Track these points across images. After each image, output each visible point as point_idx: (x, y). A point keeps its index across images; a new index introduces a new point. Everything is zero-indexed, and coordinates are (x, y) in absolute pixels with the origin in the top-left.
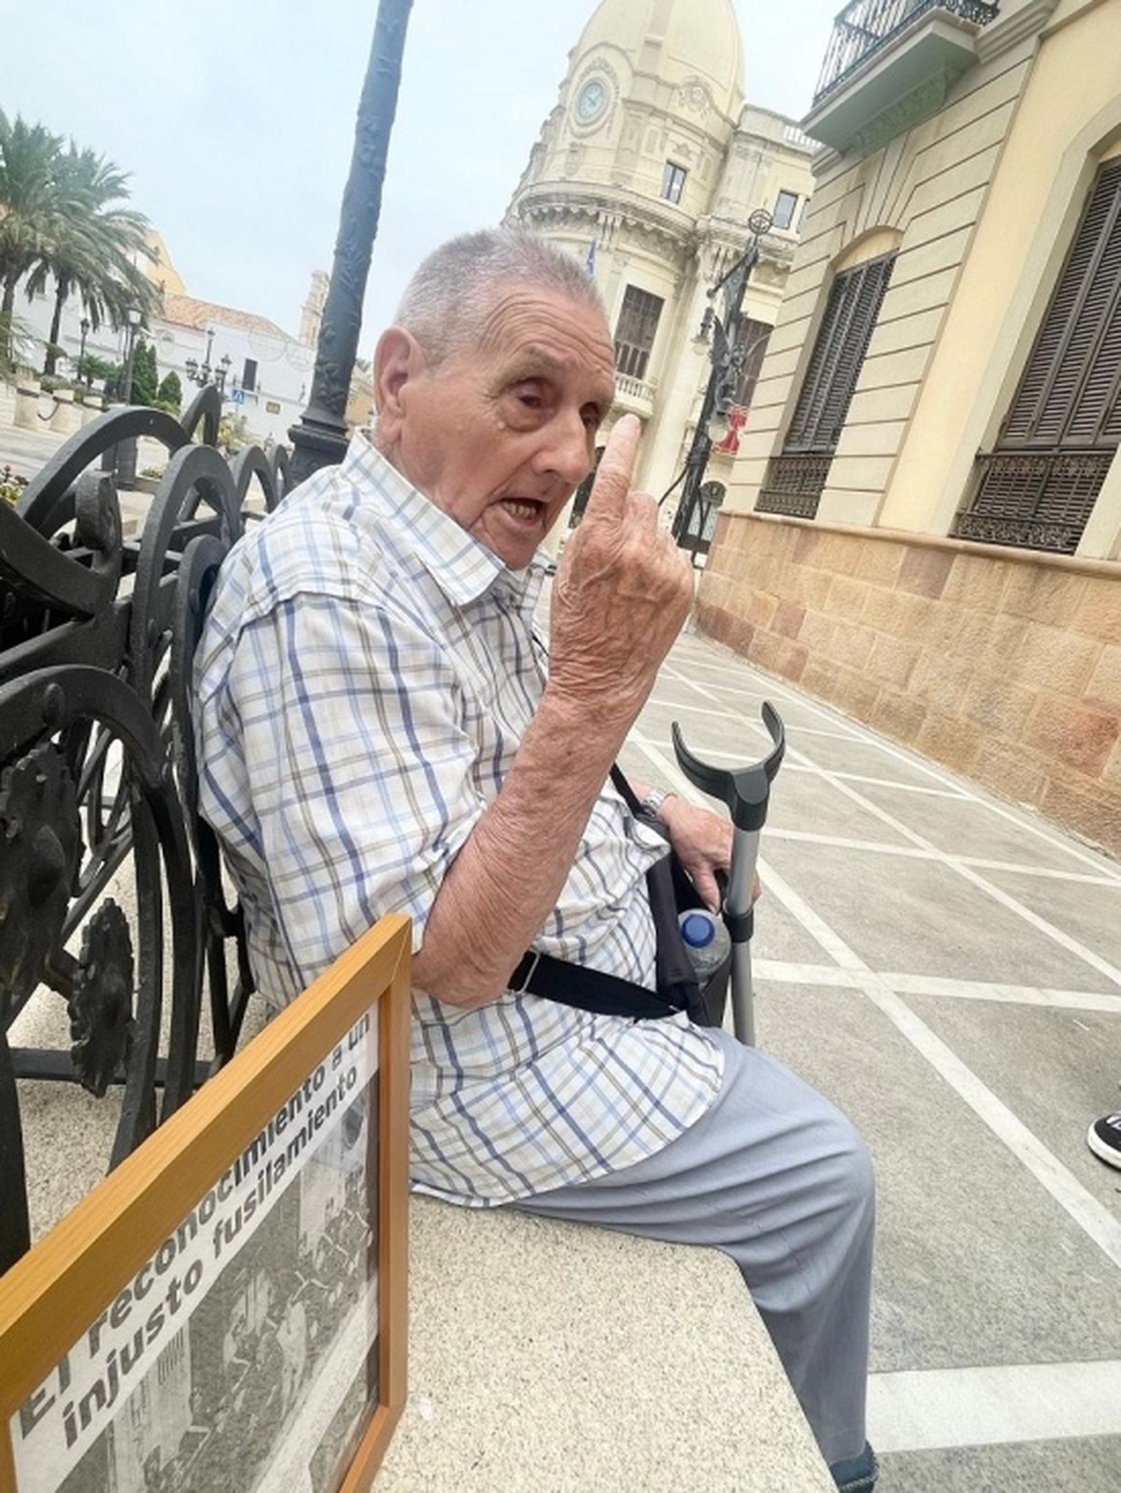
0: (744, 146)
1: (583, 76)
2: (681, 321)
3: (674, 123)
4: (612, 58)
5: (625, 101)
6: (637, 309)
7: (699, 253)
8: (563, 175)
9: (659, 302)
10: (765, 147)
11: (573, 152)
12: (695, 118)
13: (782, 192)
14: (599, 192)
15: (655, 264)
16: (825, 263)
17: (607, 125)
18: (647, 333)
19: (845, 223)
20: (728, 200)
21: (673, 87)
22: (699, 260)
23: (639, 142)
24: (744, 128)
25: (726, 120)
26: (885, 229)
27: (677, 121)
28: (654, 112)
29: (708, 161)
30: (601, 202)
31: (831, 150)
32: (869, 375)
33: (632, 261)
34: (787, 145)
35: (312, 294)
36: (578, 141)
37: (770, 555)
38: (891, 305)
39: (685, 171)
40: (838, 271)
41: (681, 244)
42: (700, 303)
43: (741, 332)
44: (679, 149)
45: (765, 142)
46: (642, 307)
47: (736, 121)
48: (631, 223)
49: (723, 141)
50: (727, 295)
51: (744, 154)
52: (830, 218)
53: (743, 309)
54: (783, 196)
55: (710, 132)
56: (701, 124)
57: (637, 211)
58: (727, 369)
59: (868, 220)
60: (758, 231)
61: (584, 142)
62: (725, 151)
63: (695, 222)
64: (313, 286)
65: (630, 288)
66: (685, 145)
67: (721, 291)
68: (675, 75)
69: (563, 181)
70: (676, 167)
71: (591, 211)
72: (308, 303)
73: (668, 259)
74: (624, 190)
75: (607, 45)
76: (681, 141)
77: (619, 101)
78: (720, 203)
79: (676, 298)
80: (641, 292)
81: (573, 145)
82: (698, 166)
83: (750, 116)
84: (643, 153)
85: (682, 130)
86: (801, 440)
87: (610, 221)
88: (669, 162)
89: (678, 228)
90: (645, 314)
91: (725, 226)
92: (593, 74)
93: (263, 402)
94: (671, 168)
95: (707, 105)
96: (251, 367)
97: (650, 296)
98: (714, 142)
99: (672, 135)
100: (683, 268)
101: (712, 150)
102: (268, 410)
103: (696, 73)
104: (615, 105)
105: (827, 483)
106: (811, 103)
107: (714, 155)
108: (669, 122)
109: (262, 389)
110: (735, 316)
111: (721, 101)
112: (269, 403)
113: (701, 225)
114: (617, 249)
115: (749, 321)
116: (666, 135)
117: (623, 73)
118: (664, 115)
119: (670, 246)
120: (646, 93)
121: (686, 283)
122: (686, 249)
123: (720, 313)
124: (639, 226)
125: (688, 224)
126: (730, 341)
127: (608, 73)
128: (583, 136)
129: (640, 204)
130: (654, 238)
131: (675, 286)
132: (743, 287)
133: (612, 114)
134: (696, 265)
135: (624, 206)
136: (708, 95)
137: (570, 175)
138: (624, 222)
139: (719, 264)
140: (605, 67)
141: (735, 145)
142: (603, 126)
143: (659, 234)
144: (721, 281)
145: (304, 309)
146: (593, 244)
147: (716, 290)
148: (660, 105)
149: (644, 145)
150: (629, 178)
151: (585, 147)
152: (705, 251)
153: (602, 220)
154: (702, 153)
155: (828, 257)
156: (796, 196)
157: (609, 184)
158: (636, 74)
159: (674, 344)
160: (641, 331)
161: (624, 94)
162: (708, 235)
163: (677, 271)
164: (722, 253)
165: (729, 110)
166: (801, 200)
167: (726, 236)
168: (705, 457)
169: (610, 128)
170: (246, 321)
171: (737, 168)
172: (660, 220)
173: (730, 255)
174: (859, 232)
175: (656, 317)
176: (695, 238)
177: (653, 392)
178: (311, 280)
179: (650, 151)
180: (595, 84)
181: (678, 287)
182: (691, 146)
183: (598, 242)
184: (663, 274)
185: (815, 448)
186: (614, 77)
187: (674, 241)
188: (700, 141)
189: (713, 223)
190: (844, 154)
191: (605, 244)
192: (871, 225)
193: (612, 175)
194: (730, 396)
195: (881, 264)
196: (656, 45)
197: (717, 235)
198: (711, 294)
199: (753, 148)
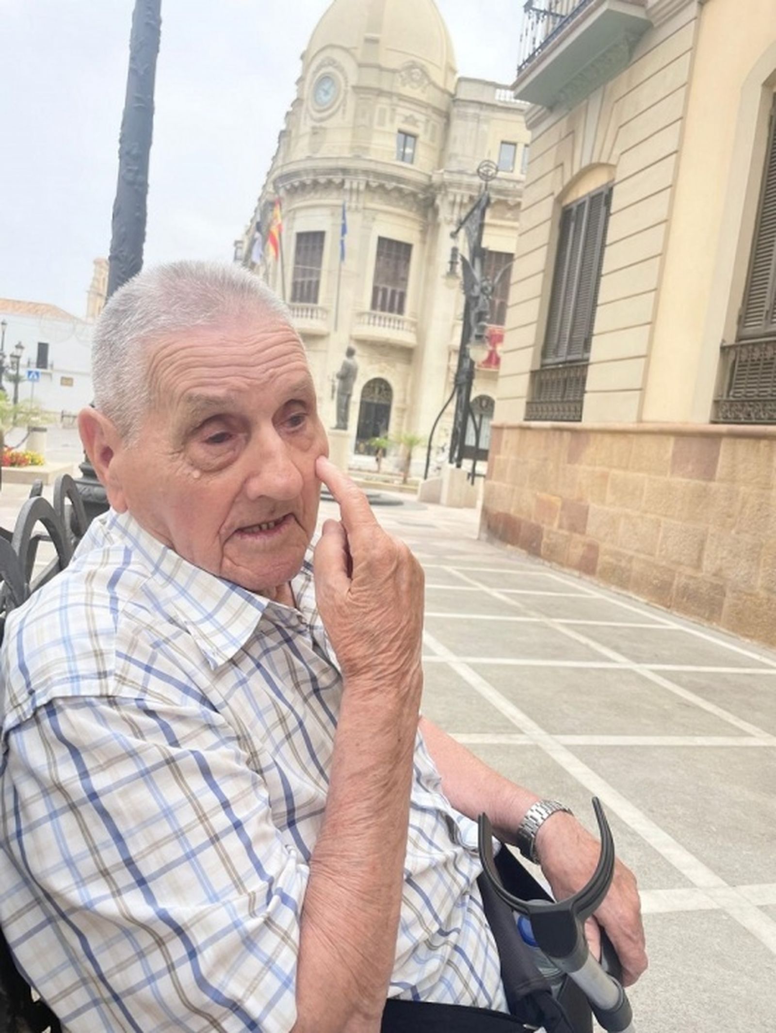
0: (462, 110)
1: (315, 73)
2: (430, 260)
3: (400, 99)
4: (338, 56)
5: (354, 88)
6: (389, 256)
7: (438, 202)
8: (309, 154)
9: (408, 247)
10: (481, 109)
11: (315, 133)
12: (416, 93)
13: (503, 142)
14: (341, 164)
15: (399, 215)
16: (551, 199)
17: (342, 108)
18: (402, 275)
19: (562, 165)
20: (456, 155)
21: (394, 71)
22: (438, 206)
23: (371, 120)
24: (461, 96)
25: (444, 91)
26: (600, 165)
27: (402, 98)
28: (380, 93)
29: (434, 127)
30: (345, 171)
31: (539, 107)
32: (607, 289)
33: (380, 217)
34: (500, 104)
35: (95, 279)
36: (318, 125)
38: (616, 228)
39: (415, 136)
40: (565, 203)
41: (421, 196)
42: (445, 244)
43: (486, 263)
44: (407, 119)
45: (480, 103)
46: (394, 253)
47: (452, 91)
48: (374, 184)
49: (444, 108)
50: (469, 234)
51: (464, 117)
52: (549, 162)
53: (484, 245)
54: (504, 146)
55: (430, 102)
56: (423, 97)
57: (377, 175)
58: (478, 298)
59: (582, 159)
60: (486, 177)
61: (323, 124)
62: (447, 117)
63: (430, 177)
64: (95, 271)
65: (381, 239)
66: (411, 116)
67: (462, 232)
68: (394, 61)
69: (309, 158)
70: (406, 134)
71: (337, 180)
72: (92, 286)
73: (410, 210)
74: (365, 160)
75: (332, 46)
76: (408, 113)
77: (349, 88)
78: (450, 158)
79: (423, 242)
80: (391, 242)
81: (314, 128)
82: (426, 131)
83: (464, 85)
84: (376, 127)
85: (408, 105)
86: (556, 353)
87: (355, 186)
88: (400, 132)
89: (416, 184)
90: (397, 258)
91: (456, 178)
92: (323, 71)
93: (57, 377)
94: (402, 136)
95: (426, 82)
96: (43, 349)
97: (399, 244)
98: (436, 110)
99: (400, 110)
100: (425, 216)
101: (434, 116)
102: (62, 384)
103: (413, 58)
104: (346, 92)
105: (587, 388)
106: (516, 73)
107: (437, 121)
108: (395, 100)
109: (55, 367)
110: (478, 252)
111: (438, 77)
112: (63, 378)
113: (436, 179)
114: (365, 208)
115: (491, 253)
116: (394, 110)
117: (349, 66)
118: (390, 94)
119: (411, 199)
120: (371, 79)
121: (430, 228)
122: (425, 200)
123: (465, 250)
124: (381, 187)
125: (424, 180)
126: (477, 273)
127: (336, 67)
128: (322, 120)
129: (380, 169)
130: (395, 195)
131: (421, 231)
132: (481, 226)
133: (345, 99)
134: (436, 212)
135: (366, 172)
136: (425, 74)
137: (315, 152)
138: (367, 185)
139: (456, 210)
140: (332, 63)
141: (455, 111)
142: (337, 111)
143: (400, 190)
144: (461, 224)
145: (89, 292)
146: (343, 206)
147: (458, 231)
148: (385, 87)
149: (376, 119)
150: (367, 149)
151: (324, 129)
152: (442, 200)
153: (347, 186)
154: (428, 121)
155: (552, 194)
156: (515, 144)
157: (349, 156)
158: (360, 65)
159: (428, 281)
160: (396, 274)
161: (353, 80)
162: (443, 186)
163: (420, 219)
164: (458, 199)
165: (445, 83)
166: (520, 147)
167: (459, 185)
168: (470, 375)
169: (344, 112)
170: (35, 309)
171: (459, 128)
172: (399, 179)
173: (466, 200)
174: (576, 170)
175: (408, 259)
176: (432, 190)
177: (414, 324)
178: (93, 267)
179: (382, 123)
180: (326, 78)
181: (424, 232)
182: (417, 116)
183: (348, 204)
184: (409, 224)
185: (570, 358)
186: (342, 70)
187: (414, 195)
188: (423, 111)
189: (446, 177)
190: (551, 109)
191: (353, 205)
192: (586, 162)
193: (352, 149)
194: (485, 320)
195: (601, 194)
196: (375, 41)
197: (451, 184)
198: (454, 235)
199: (471, 111)
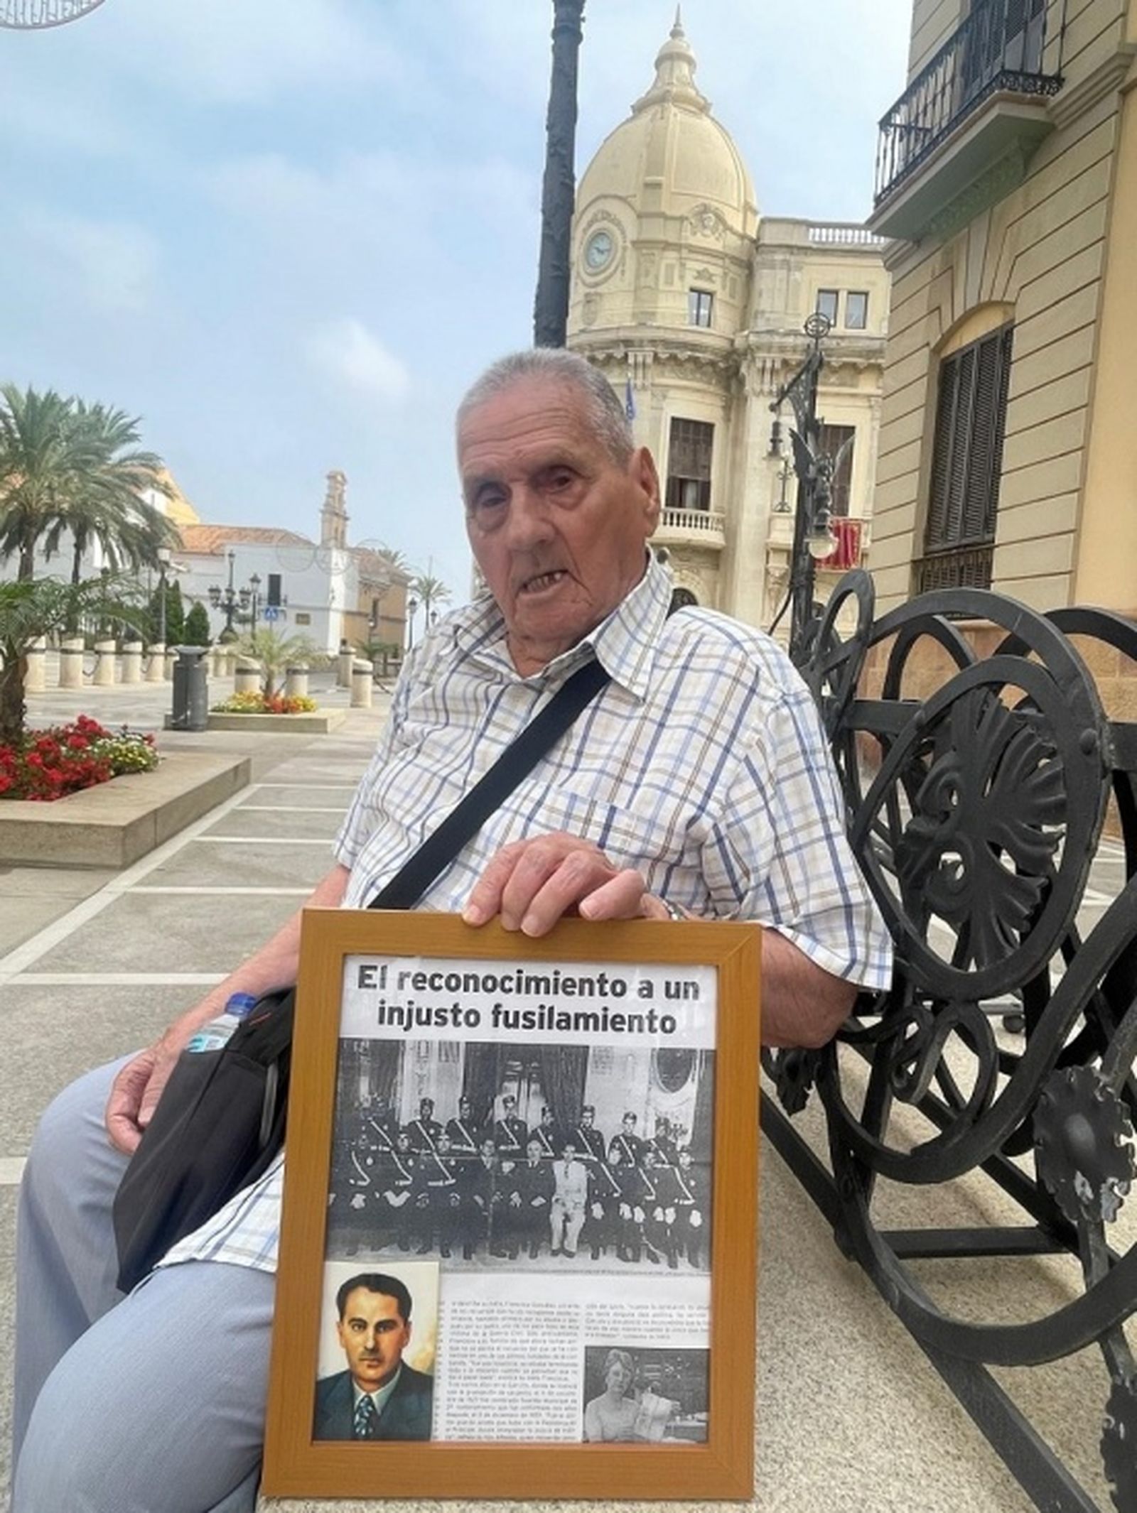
0: (768, 257)
1: (585, 230)
2: (737, 441)
3: (691, 251)
4: (612, 207)
5: (634, 243)
6: (686, 440)
7: (743, 370)
8: (582, 327)
9: (709, 427)
10: (791, 253)
11: (589, 302)
12: (711, 242)
13: (821, 291)
14: (623, 334)
15: (698, 391)
16: (925, 352)
17: (620, 268)
18: (702, 462)
19: (938, 308)
20: (764, 313)
21: (682, 219)
22: (743, 376)
23: (657, 278)
24: (766, 240)
25: (744, 237)
26: (993, 304)
27: (693, 249)
28: (667, 246)
29: (733, 279)
30: (628, 343)
31: (901, 243)
32: (1012, 453)
33: (672, 393)
35: (329, 496)
36: (592, 291)
37: (941, 668)
38: (1021, 378)
39: (711, 294)
40: (945, 355)
41: (722, 365)
42: (759, 417)
43: (821, 439)
44: (700, 275)
45: (790, 247)
46: (691, 436)
47: (754, 236)
48: (663, 356)
49: (744, 258)
50: (795, 405)
51: (771, 266)
52: (918, 308)
53: (818, 416)
55: (728, 251)
56: (719, 247)
57: (666, 343)
58: (815, 480)
59: (965, 299)
60: (817, 335)
61: (599, 290)
62: (749, 267)
63: (732, 341)
64: (330, 487)
65: (674, 420)
66: (706, 270)
67: (786, 402)
68: (682, 208)
69: (583, 332)
70: (700, 292)
71: (619, 354)
72: (327, 504)
73: (710, 383)
74: (652, 327)
75: (605, 197)
76: (700, 267)
77: (629, 244)
78: (755, 316)
79: (727, 419)
80: (687, 422)
81: (587, 295)
82: (725, 285)
83: (769, 228)
84: (662, 286)
85: (700, 257)
86: (946, 536)
87: (640, 359)
88: (692, 290)
89: (714, 351)
90: (696, 442)
92: (596, 227)
93: (292, 614)
94: (695, 295)
95: (721, 229)
96: (275, 581)
97: (697, 424)
98: (735, 260)
99: (690, 264)
100: (727, 388)
101: (734, 268)
102: (298, 622)
103: (704, 201)
104: (624, 250)
105: (994, 576)
107: (737, 273)
108: (685, 253)
109: (290, 602)
110: (810, 423)
111: (735, 220)
112: (298, 615)
113: (739, 343)
114: (653, 385)
115: (827, 426)
116: (683, 265)
117: (626, 216)
118: (678, 247)
119: (710, 369)
120: (655, 231)
121: (735, 403)
122: (726, 369)
123: (790, 421)
124: (673, 358)
125: (724, 344)
126: (812, 450)
127: (612, 222)
128: (596, 285)
129: (670, 336)
130: (690, 366)
131: (724, 408)
132: (813, 395)
133: (623, 257)
134: (741, 383)
135: (653, 342)
136: (720, 219)
137: (590, 324)
138: (656, 357)
139: (767, 378)
140: (608, 216)
141: (759, 260)
142: (615, 272)
143: (695, 360)
144: (783, 394)
145: (323, 512)
146: (628, 385)
147: (779, 402)
148: (672, 239)
149: (662, 280)
150: (653, 314)
151: (599, 295)
152: (748, 368)
153: (631, 360)
154: (726, 274)
155: (928, 344)
156: (836, 293)
157: (633, 324)
158: (640, 216)
159: (736, 466)
160: (695, 462)
161: (632, 234)
162: (749, 351)
163: (721, 392)
165: (744, 227)
166: (843, 295)
167: (770, 347)
168: (810, 576)
169: (623, 273)
171: (766, 280)
172: (694, 347)
174: (958, 314)
175: (709, 443)
176: (734, 357)
177: (720, 521)
178: (326, 482)
179: (669, 282)
180: (600, 234)
181: (727, 408)
182: (712, 269)
183: (632, 382)
184: (708, 399)
185: (965, 541)
186: (618, 223)
187: (713, 364)
188: (720, 262)
189: (753, 339)
191: (639, 382)
192: (971, 305)
193: (634, 315)
194: (825, 507)
195: (995, 339)
196: (658, 185)
198: (773, 408)
199: (779, 257)
